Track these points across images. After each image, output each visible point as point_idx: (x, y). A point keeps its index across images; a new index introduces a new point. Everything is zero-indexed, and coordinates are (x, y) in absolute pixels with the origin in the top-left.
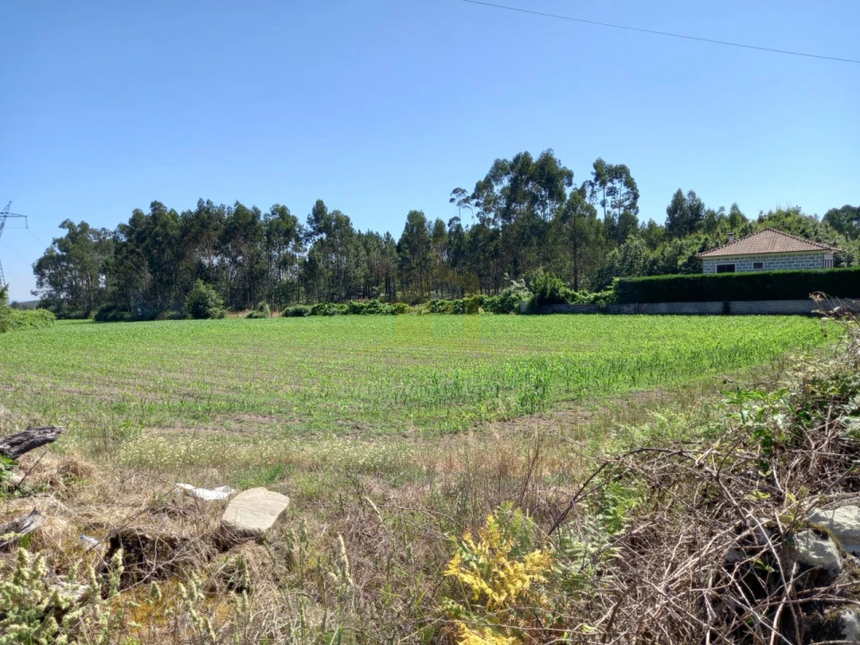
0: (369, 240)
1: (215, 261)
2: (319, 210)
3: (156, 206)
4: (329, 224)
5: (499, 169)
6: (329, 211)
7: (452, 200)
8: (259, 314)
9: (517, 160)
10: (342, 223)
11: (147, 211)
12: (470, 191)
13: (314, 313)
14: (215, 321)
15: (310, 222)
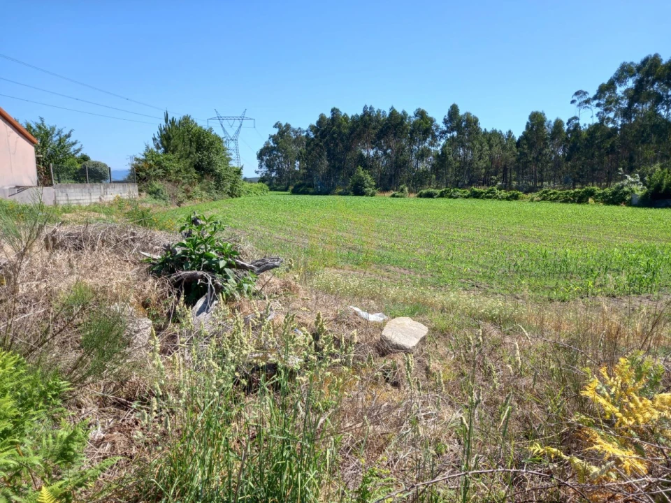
0: (493, 137)
1: (372, 153)
2: (454, 111)
3: (334, 111)
4: (461, 124)
5: (625, 71)
6: (461, 113)
7: (573, 102)
8: (400, 194)
9: (644, 62)
10: (472, 122)
11: (328, 115)
12: (592, 93)
13: (442, 195)
14: (369, 198)
15: (445, 122)
